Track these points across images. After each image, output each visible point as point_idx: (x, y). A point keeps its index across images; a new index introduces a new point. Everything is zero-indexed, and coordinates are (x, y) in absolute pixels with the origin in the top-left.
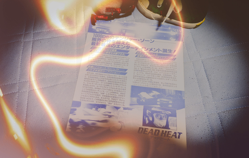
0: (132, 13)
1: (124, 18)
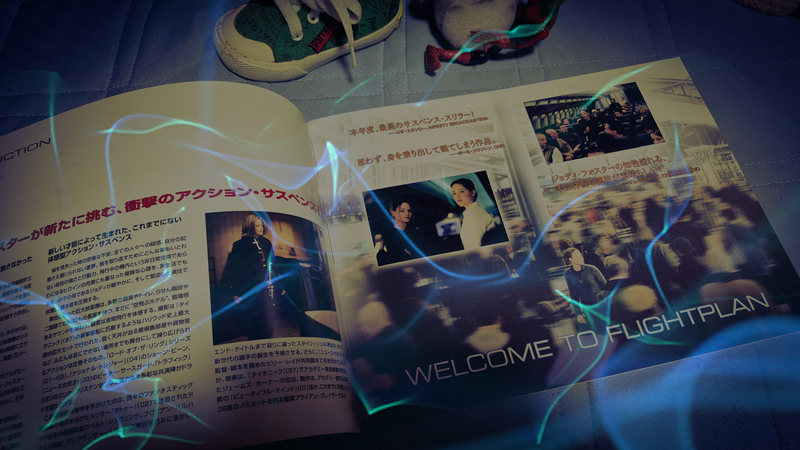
0: (536, 49)
1: (514, 61)
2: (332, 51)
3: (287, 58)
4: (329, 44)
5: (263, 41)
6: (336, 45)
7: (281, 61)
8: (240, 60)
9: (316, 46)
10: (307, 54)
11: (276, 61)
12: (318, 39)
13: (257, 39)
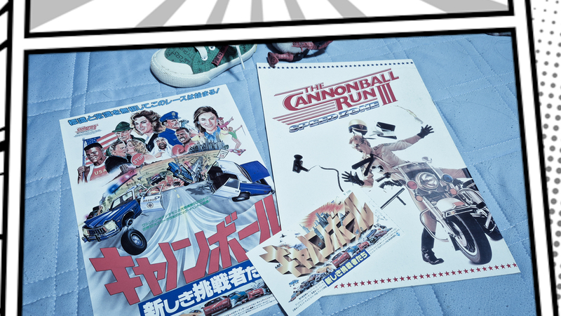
2: (225, 65)
3: (200, 71)
4: (222, 62)
5: (185, 62)
6: (226, 62)
7: (197, 73)
8: (172, 75)
9: (215, 64)
10: (211, 68)
11: (194, 73)
12: (216, 58)
13: (181, 62)
